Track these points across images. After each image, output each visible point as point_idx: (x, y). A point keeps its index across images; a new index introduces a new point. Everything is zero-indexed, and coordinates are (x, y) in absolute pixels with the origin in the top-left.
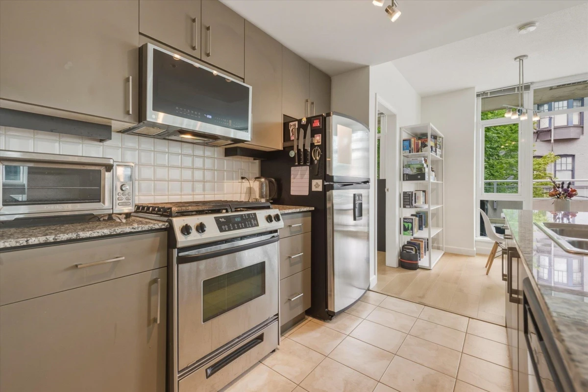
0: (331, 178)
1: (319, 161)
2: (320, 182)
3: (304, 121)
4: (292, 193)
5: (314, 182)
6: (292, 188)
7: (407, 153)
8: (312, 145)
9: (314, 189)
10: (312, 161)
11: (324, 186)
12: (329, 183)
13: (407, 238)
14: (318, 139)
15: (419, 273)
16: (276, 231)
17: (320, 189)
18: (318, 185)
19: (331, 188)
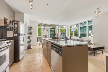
0: (20, 34)
1: (16, 30)
2: (17, 34)
3: (12, 21)
4: (8, 37)
5: (15, 34)
6: (7, 36)
7: (29, 30)
8: (14, 27)
9: (15, 36)
10: (14, 30)
11: (18, 35)
12: (19, 35)
13: (29, 44)
14: (16, 25)
15: (31, 49)
16: (8, 46)
17: (17, 36)
18: (16, 35)
19: (20, 36)
